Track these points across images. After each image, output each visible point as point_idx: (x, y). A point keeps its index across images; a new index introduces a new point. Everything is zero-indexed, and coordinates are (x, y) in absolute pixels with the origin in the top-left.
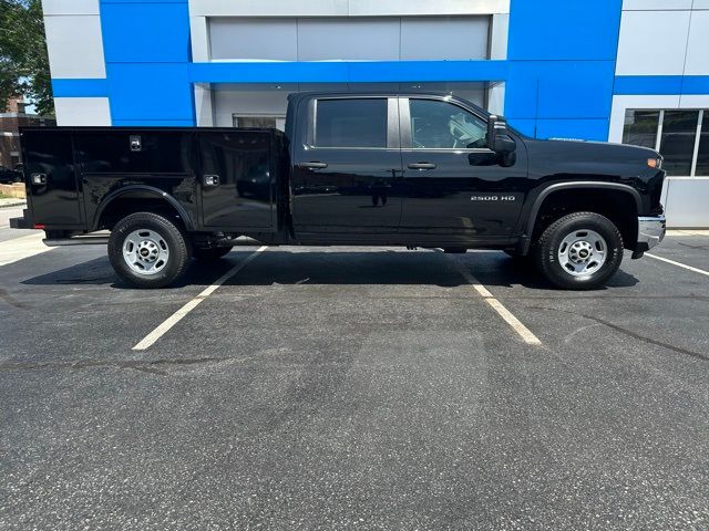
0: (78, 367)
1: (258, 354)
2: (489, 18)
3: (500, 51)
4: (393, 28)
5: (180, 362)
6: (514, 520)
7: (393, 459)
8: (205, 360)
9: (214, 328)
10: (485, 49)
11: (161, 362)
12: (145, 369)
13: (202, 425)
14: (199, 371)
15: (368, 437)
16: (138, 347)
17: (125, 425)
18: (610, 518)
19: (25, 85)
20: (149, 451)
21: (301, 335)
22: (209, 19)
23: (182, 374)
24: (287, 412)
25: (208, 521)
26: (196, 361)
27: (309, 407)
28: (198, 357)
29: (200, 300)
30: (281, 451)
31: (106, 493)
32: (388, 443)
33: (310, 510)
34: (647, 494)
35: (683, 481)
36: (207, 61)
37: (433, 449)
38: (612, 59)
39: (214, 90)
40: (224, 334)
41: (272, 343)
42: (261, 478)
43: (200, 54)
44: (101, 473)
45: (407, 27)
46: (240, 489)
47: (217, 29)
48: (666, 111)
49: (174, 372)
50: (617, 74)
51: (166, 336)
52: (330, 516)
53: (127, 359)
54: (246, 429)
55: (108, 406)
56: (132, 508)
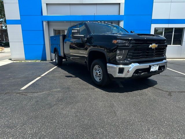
0: (5, 94)
1: (52, 90)
2: (120, 4)
3: (122, 13)
4: (95, 7)
5: (32, 92)
6: (102, 129)
7: (78, 115)
8: (38, 92)
9: (42, 84)
10: (118, 12)
11: (26, 92)
12: (22, 94)
13: (33, 108)
14: (36, 95)
15: (73, 110)
16: (22, 89)
17: (13, 108)
18: (125, 128)
19: (2, 21)
20: (18, 114)
21: (64, 86)
22: (47, 4)
23: (32, 95)
24: (55, 105)
25: (28, 130)
26: (36, 92)
27: (61, 103)
28: (36, 91)
29: (40, 77)
30: (50, 114)
31: (4, 124)
32: (78, 111)
33: (53, 127)
34: (136, 123)
35: (146, 120)
36: (46, 15)
37: (88, 113)
38: (151, 15)
39: (48, 23)
40: (44, 86)
41: (56, 88)
42: (44, 120)
43: (45, 13)
44: (5, 119)
45: (98, 7)
46: (38, 122)
47: (49, 7)
48: (165, 28)
49: (29, 95)
50: (152, 19)
51: (30, 86)
52: (58, 129)
53: (18, 92)
54: (43, 108)
55: (11, 103)
56: (10, 127)
